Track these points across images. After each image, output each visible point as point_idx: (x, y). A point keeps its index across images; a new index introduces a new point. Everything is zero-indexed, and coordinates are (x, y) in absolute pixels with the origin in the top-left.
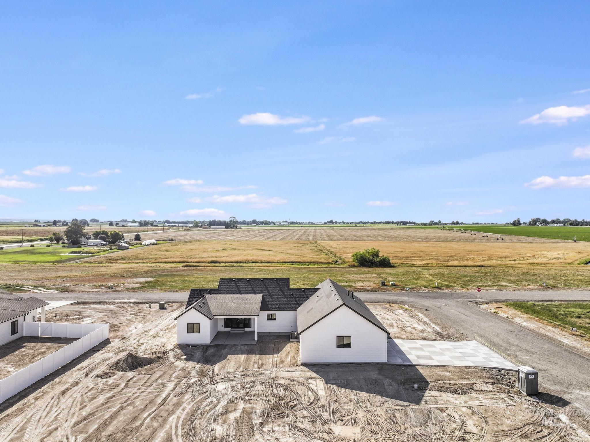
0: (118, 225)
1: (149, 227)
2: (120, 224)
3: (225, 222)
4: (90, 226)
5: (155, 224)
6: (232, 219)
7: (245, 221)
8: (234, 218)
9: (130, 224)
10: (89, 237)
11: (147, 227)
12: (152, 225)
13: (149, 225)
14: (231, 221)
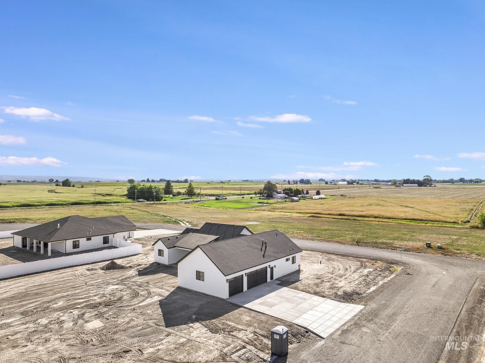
0: (331, 184)
1: (355, 185)
2: (333, 183)
3: (418, 180)
4: (312, 184)
5: (360, 182)
6: (426, 178)
7: (452, 180)
8: (428, 177)
9: (340, 183)
10: (280, 192)
11: (353, 185)
12: (358, 183)
13: (355, 184)
14: (425, 179)
